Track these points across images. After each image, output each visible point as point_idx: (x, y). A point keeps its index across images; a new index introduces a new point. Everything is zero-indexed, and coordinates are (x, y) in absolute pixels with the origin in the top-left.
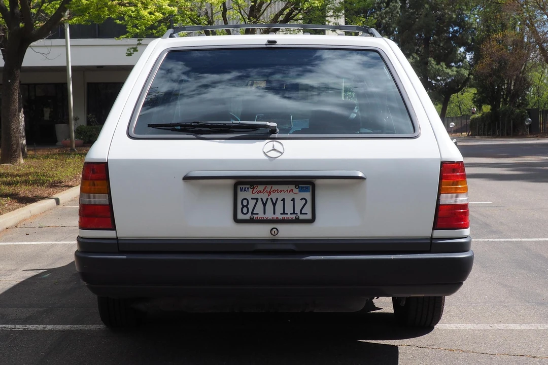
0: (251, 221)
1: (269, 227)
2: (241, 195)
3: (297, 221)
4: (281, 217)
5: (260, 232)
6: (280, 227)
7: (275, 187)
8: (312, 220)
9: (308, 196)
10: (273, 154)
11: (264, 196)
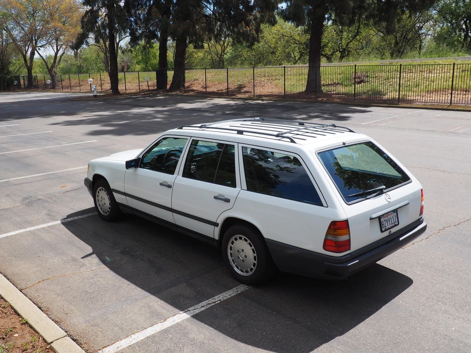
0: (385, 230)
1: (389, 231)
3: (396, 225)
4: (391, 225)
5: (386, 234)
6: (391, 230)
7: (388, 214)
9: (395, 214)
11: (386, 219)
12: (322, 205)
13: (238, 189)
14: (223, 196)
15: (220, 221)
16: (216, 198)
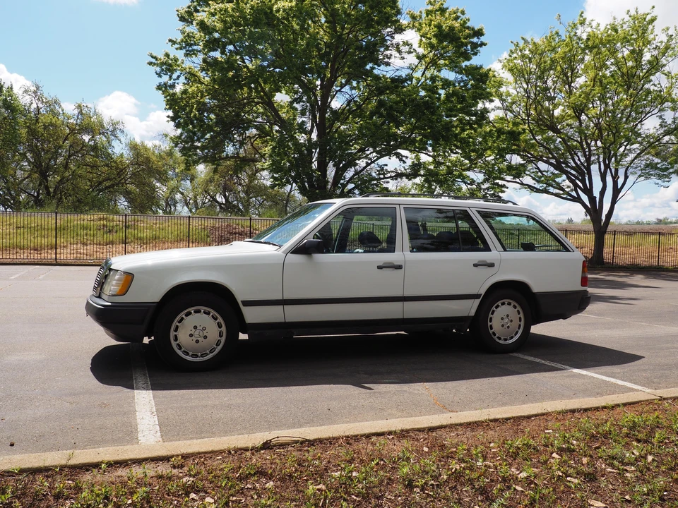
12: (569, 251)
13: (493, 252)
14: (485, 261)
15: (483, 292)
16: (475, 265)
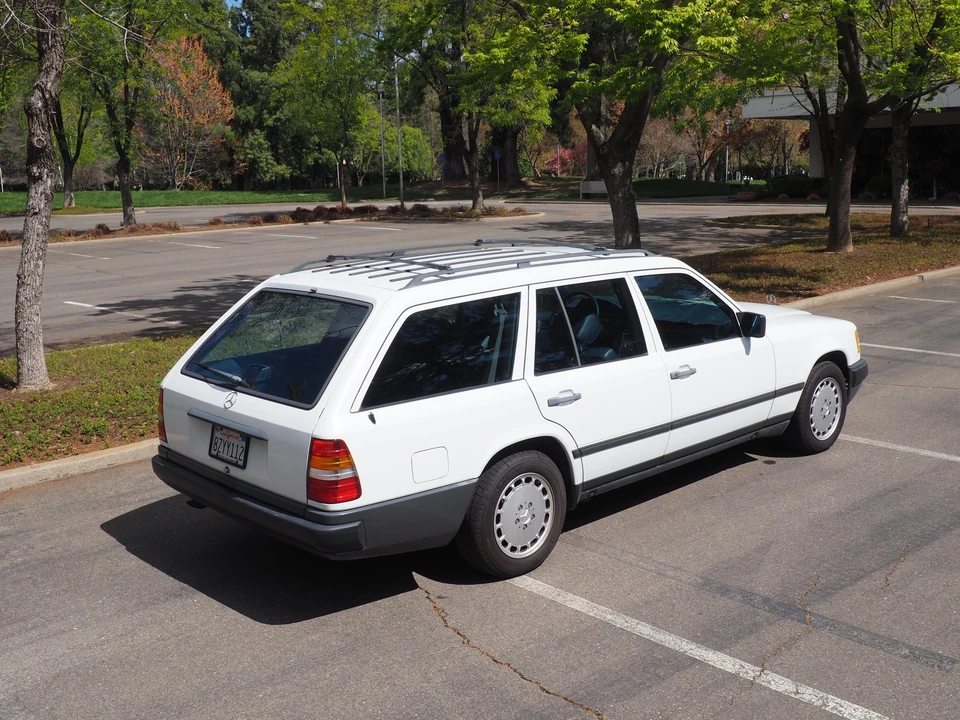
0: (216, 457)
1: (225, 465)
2: (218, 434)
3: (236, 465)
4: (229, 458)
5: (220, 466)
6: (229, 467)
7: (232, 433)
8: (244, 467)
9: (244, 444)
10: (228, 405)
11: (225, 438)
